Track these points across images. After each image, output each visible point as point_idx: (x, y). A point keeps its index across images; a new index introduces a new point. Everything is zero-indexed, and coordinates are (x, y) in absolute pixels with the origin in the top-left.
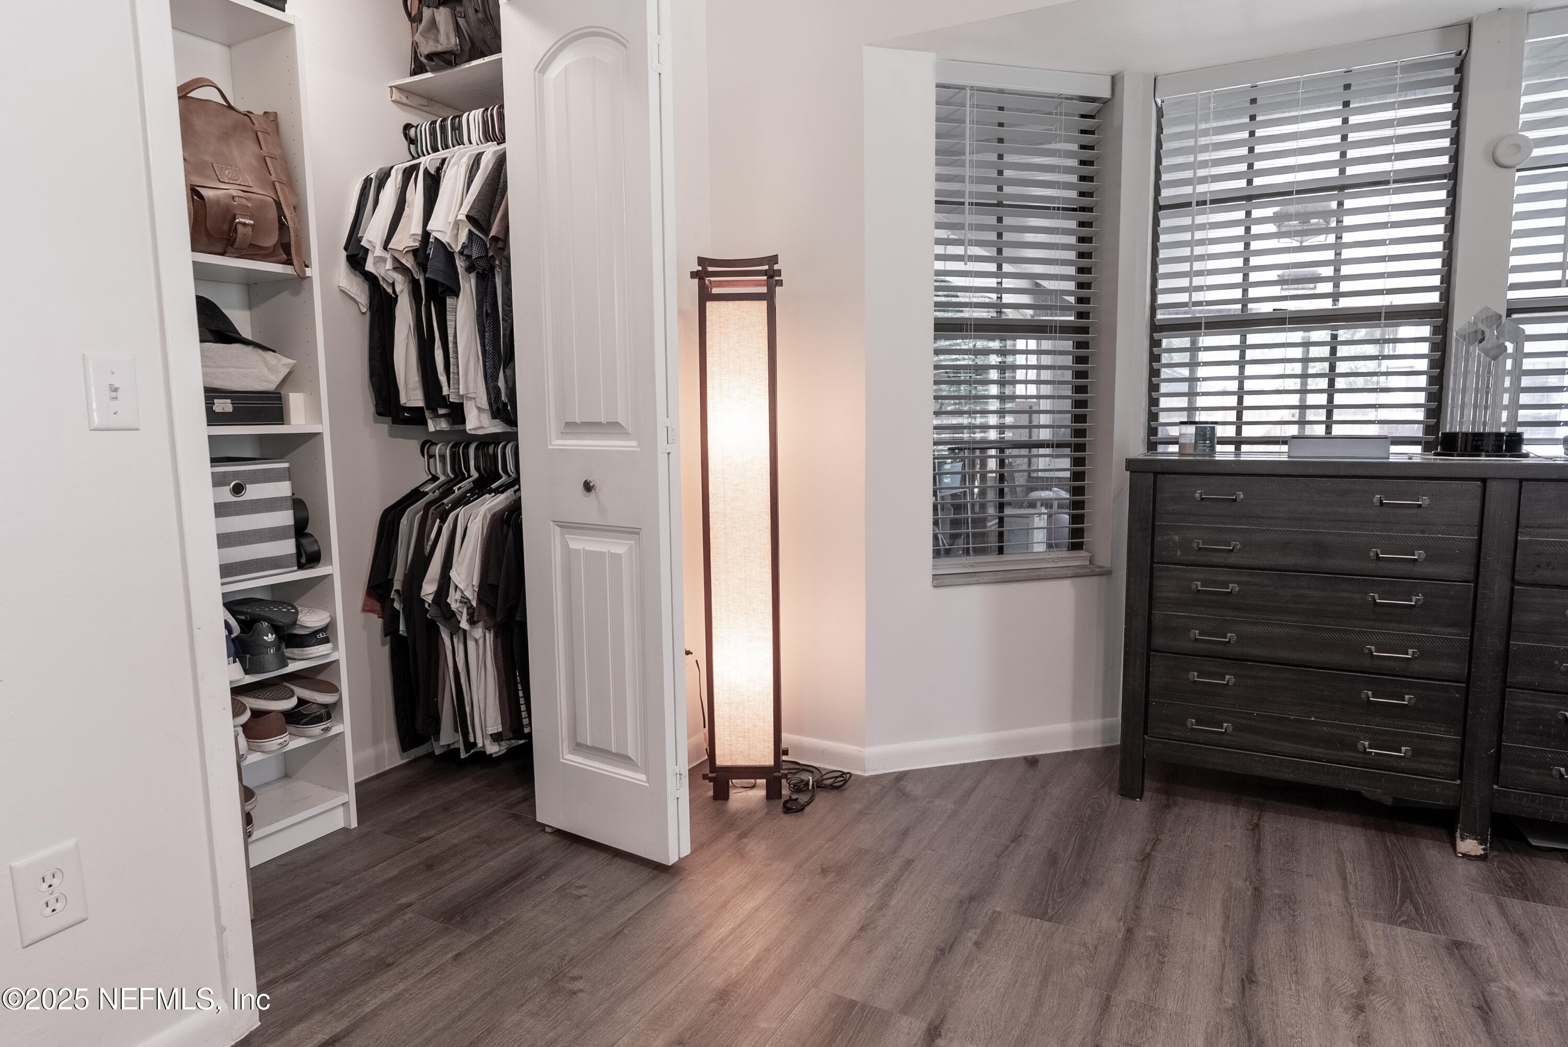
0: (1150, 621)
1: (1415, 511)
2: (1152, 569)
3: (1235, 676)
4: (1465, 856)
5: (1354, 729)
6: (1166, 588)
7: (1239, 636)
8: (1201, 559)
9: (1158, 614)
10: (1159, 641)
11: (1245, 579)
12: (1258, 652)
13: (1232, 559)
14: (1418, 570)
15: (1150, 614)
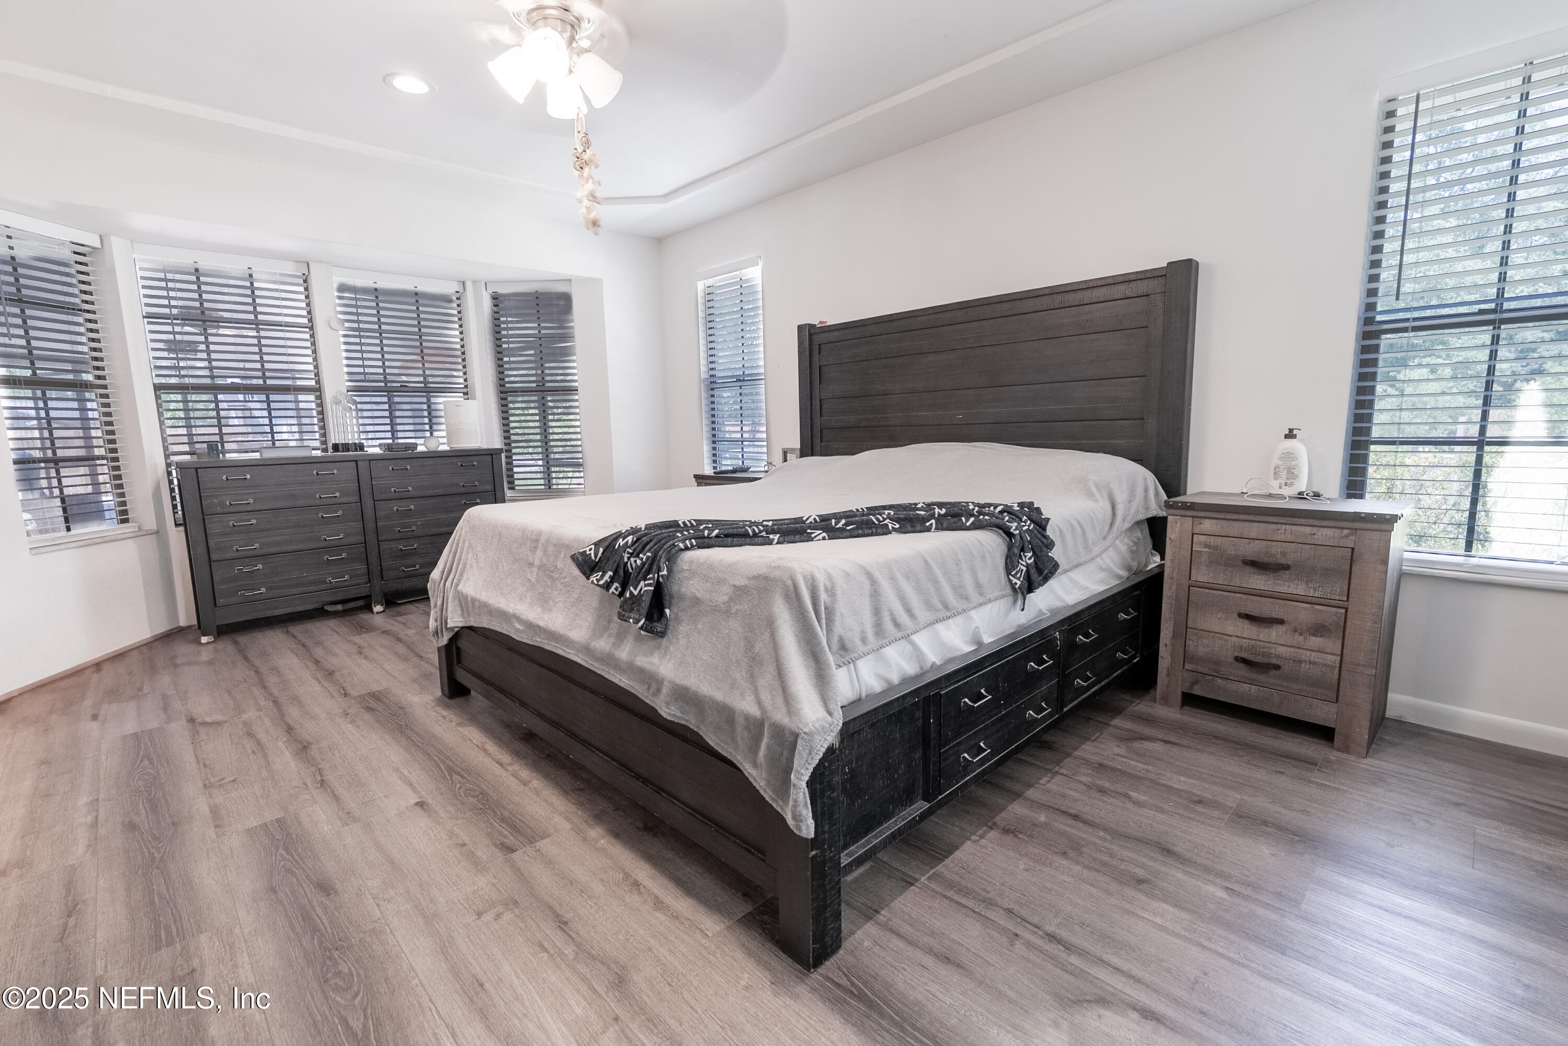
0: (208, 547)
1: (332, 476)
2: (204, 519)
3: (263, 564)
4: (377, 613)
5: (324, 574)
6: (214, 527)
7: (260, 544)
8: (233, 509)
9: (212, 543)
10: (214, 556)
11: (258, 516)
12: (272, 550)
13: (249, 508)
14: (337, 501)
15: (207, 543)
